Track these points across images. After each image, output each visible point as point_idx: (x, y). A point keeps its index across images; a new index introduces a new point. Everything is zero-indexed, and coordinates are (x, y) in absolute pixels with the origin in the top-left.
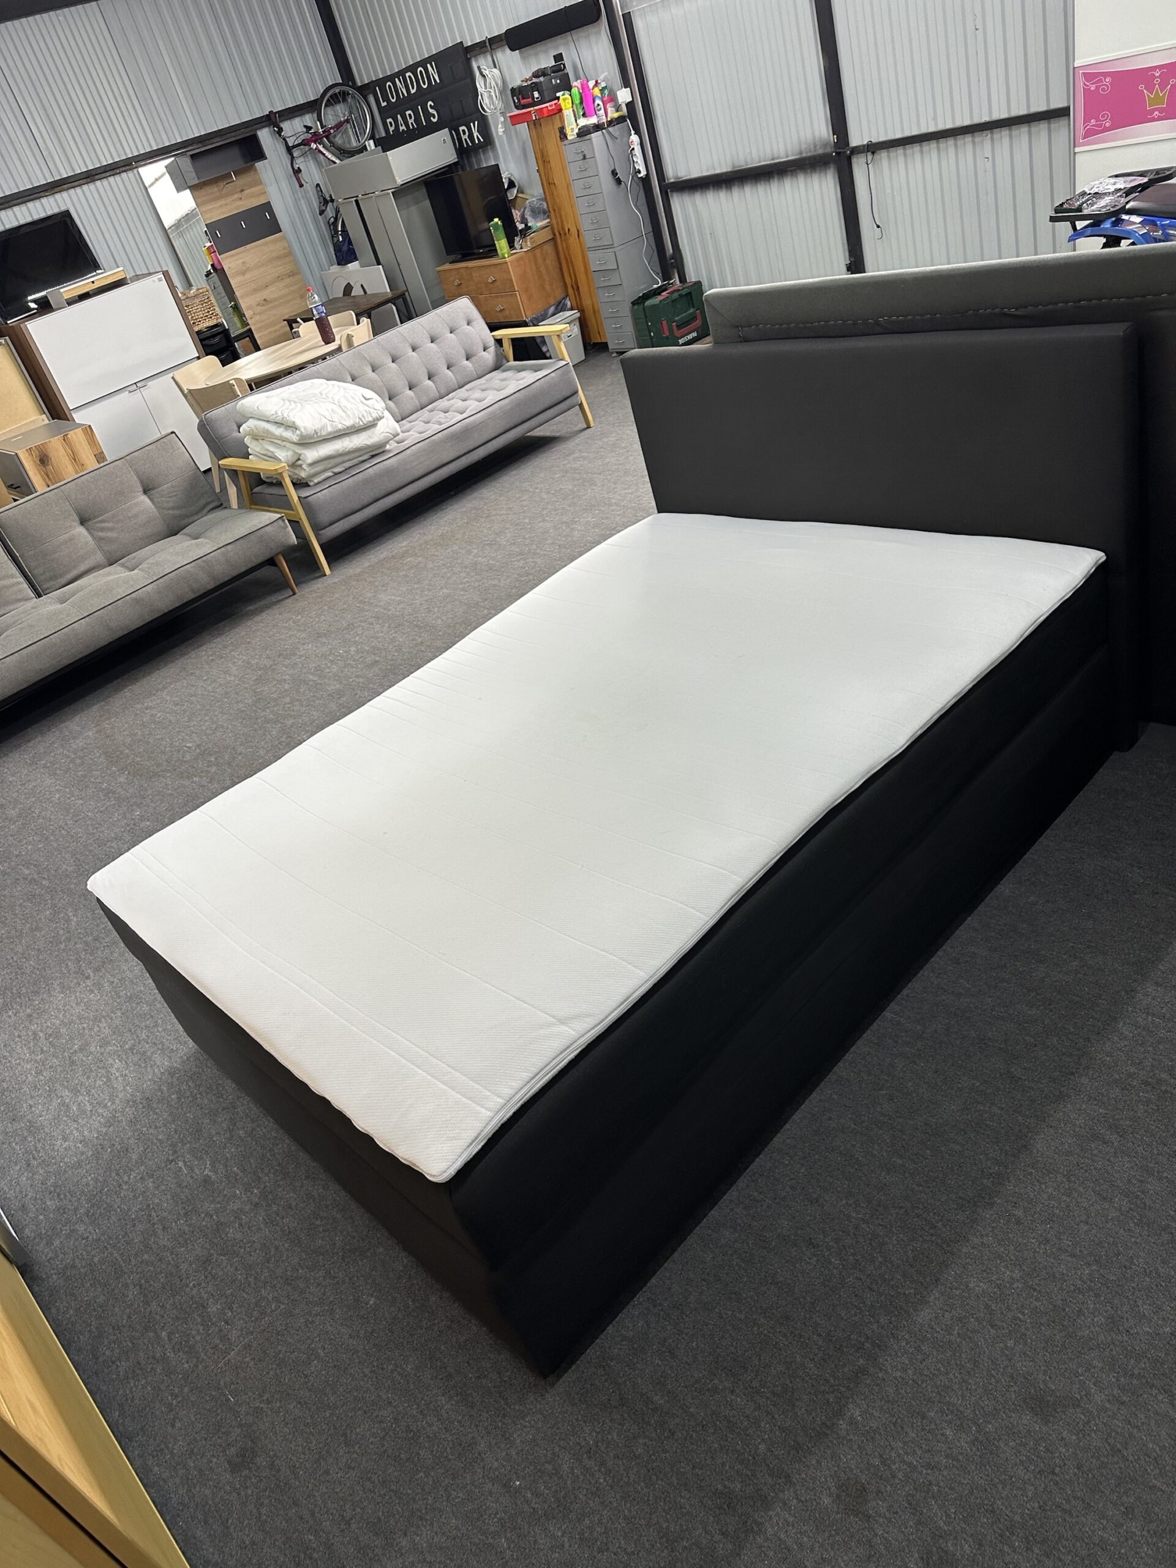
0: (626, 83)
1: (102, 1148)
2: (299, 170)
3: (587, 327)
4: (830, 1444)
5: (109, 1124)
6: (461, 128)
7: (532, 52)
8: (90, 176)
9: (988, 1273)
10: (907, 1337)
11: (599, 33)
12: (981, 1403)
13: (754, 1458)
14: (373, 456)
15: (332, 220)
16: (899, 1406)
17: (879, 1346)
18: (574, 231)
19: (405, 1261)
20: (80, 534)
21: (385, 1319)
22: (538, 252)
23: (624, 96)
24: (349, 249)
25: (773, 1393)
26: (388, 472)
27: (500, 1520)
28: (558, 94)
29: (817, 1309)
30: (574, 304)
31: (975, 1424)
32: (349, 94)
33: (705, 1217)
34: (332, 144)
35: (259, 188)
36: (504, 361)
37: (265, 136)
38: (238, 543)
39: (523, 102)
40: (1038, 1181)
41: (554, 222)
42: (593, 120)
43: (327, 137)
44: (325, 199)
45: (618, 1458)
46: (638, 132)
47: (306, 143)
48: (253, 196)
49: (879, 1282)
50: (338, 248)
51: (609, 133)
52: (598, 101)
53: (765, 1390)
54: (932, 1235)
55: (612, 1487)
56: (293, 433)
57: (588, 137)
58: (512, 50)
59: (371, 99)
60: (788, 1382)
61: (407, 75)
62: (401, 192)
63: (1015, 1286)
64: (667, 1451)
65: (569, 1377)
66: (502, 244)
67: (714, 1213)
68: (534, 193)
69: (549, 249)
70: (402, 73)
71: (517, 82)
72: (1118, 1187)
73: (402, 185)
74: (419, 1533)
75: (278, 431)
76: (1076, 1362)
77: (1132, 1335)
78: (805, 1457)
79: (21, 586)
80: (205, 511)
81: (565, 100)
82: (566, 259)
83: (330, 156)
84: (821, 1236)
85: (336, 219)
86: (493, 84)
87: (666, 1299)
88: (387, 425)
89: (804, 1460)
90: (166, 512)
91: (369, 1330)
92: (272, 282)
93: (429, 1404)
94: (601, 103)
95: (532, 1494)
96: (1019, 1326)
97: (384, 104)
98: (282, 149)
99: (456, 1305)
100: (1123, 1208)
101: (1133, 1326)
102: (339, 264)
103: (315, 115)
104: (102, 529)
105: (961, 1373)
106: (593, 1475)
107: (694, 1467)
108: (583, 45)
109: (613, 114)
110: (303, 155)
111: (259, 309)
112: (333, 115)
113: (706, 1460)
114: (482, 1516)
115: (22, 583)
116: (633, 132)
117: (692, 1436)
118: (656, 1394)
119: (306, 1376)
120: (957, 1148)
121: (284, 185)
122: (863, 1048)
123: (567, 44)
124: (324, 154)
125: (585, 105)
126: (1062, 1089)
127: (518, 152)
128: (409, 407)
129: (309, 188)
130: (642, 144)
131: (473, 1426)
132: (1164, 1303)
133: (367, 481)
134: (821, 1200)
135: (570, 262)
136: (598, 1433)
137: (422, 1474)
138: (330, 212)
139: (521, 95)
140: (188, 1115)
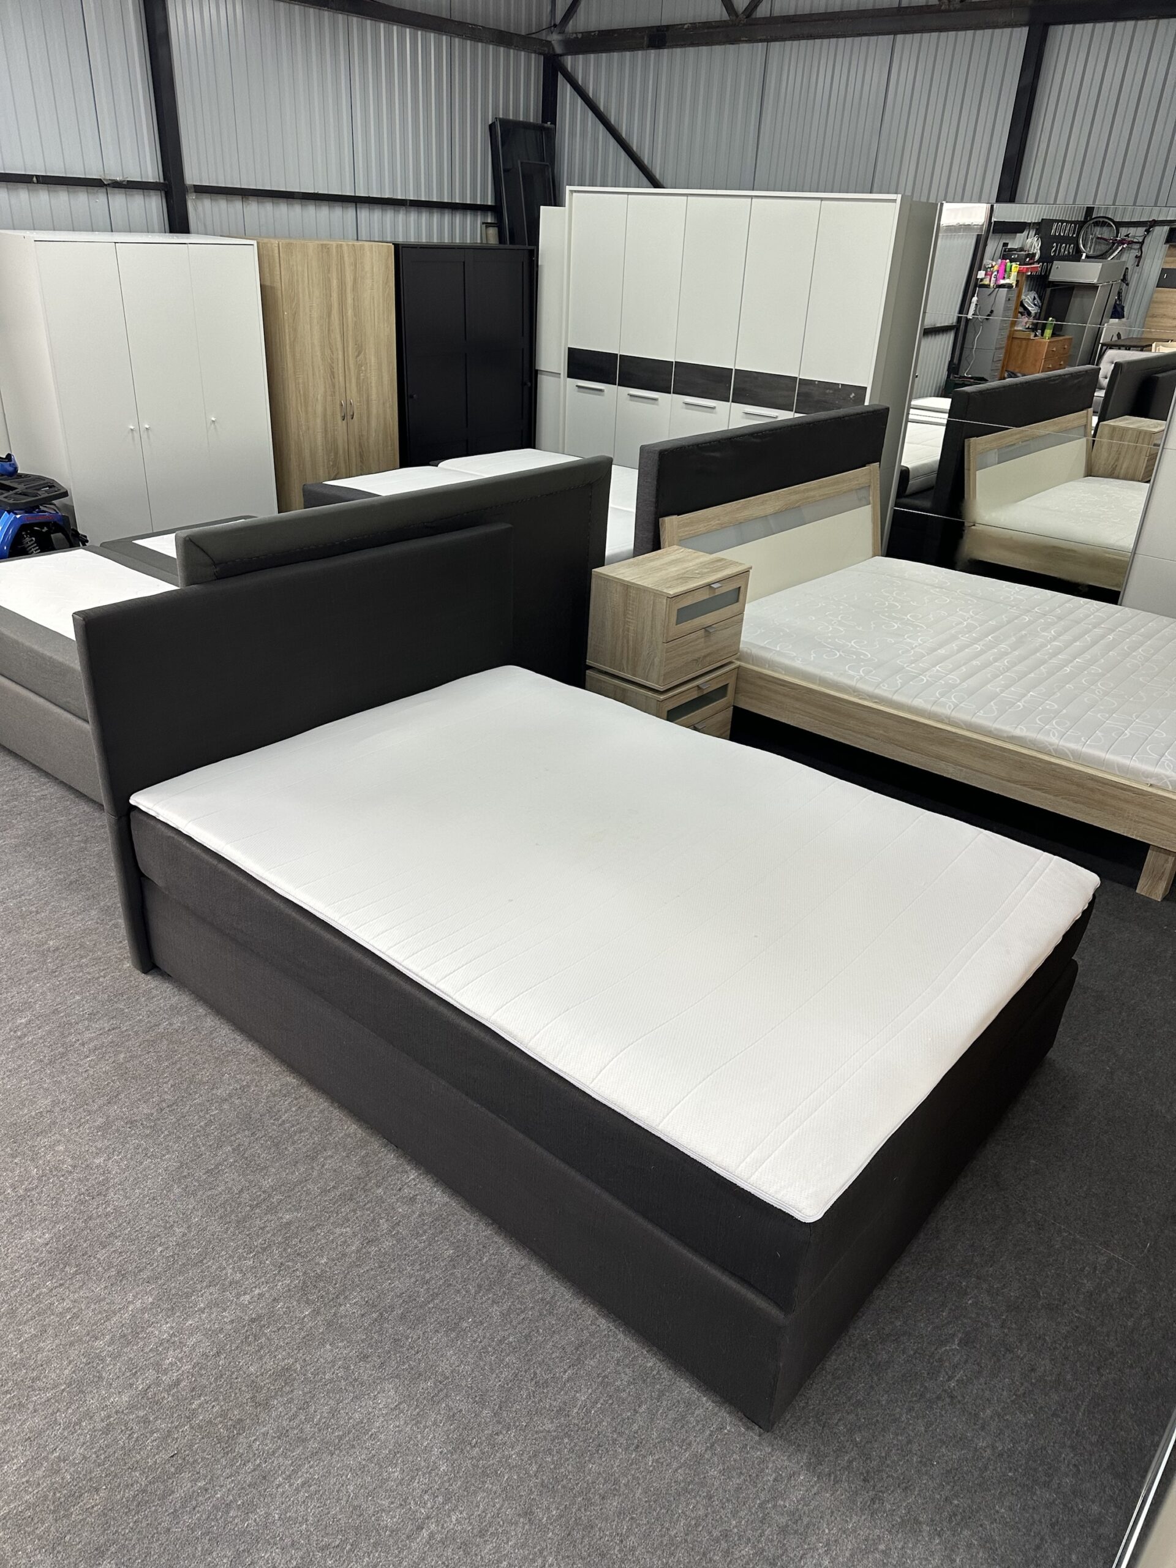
5: (914, 1526)
140: (884, 1402)
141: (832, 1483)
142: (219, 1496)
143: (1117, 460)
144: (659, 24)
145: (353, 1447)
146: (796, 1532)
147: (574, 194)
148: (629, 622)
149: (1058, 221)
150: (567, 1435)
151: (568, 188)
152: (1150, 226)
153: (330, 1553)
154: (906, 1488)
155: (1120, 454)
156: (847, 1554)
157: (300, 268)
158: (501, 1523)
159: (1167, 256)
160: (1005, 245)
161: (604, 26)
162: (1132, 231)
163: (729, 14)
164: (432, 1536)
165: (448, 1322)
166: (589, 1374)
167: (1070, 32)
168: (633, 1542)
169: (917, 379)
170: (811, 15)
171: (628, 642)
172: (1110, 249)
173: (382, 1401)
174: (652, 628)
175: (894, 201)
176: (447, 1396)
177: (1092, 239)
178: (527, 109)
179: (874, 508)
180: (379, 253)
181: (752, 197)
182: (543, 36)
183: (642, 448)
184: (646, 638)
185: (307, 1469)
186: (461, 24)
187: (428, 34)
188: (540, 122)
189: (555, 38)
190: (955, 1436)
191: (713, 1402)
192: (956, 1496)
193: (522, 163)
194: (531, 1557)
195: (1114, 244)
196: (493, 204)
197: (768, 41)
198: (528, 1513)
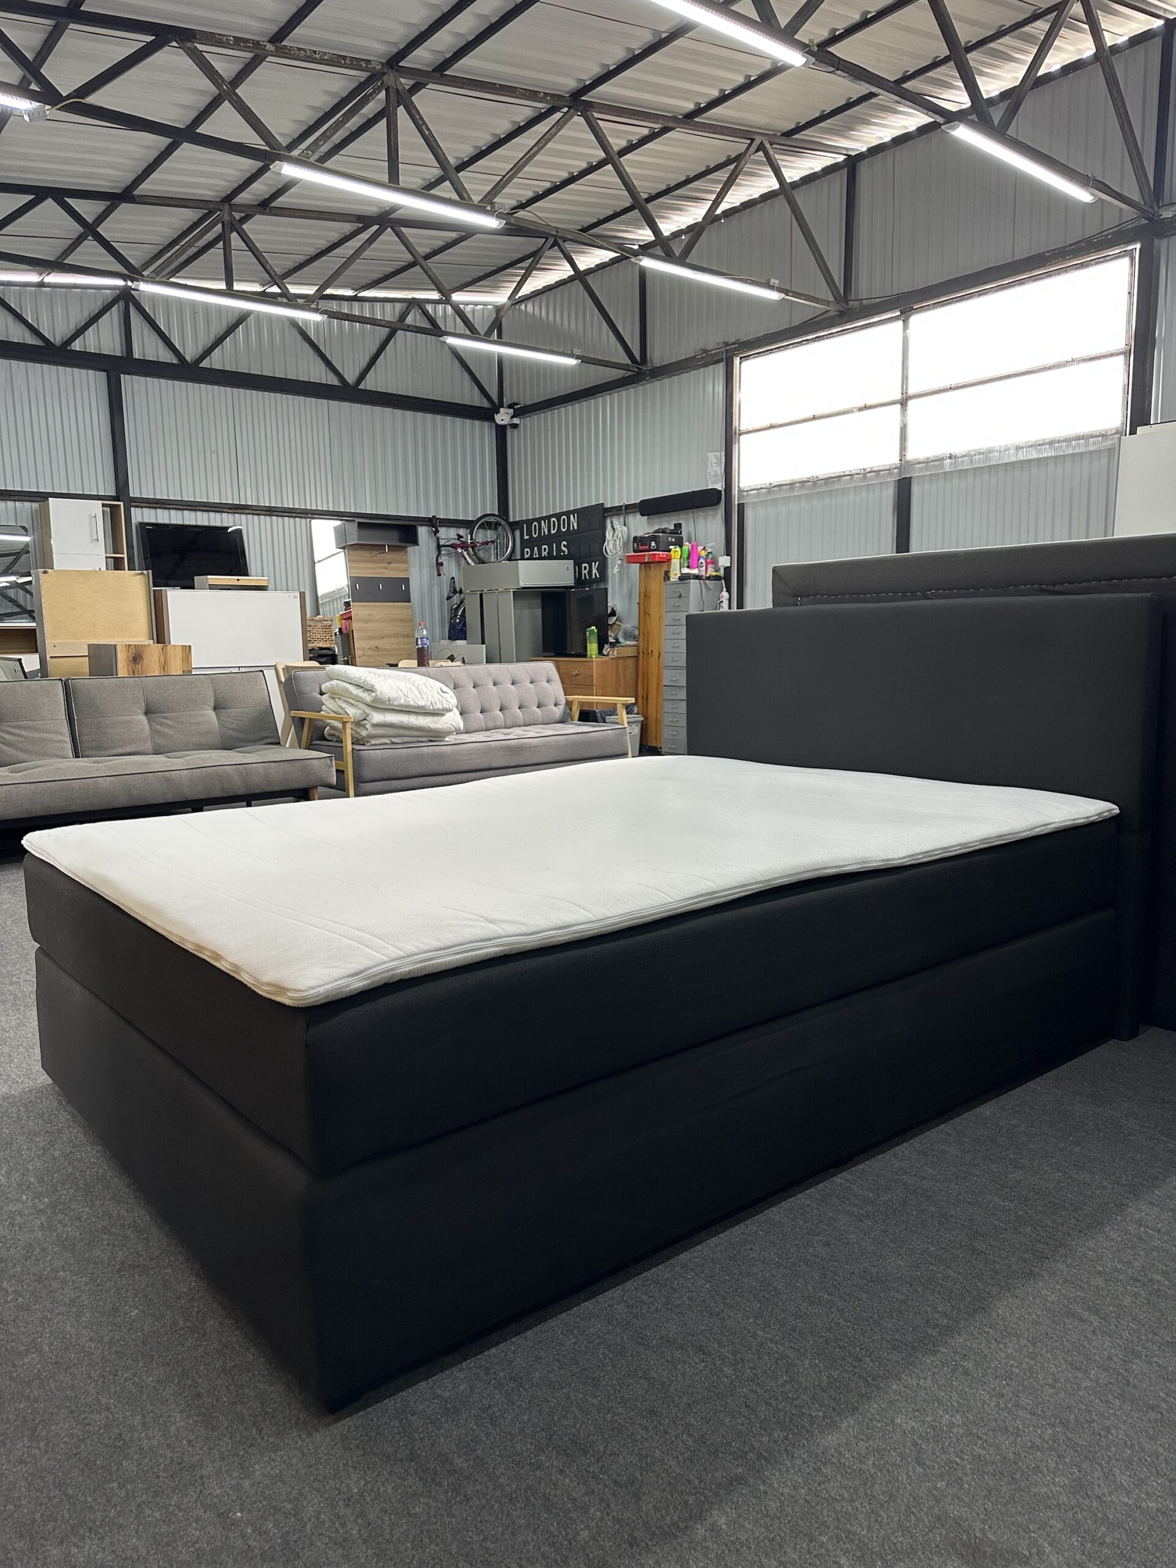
0: (728, 553)
2: (442, 564)
3: (647, 732)
4: (678, 1547)
6: (584, 565)
7: (658, 520)
8: (270, 511)
9: (921, 1414)
10: (805, 1456)
11: (715, 516)
12: (893, 1538)
13: (570, 1544)
14: (431, 741)
15: (455, 606)
16: (781, 1523)
17: (766, 1459)
18: (656, 654)
19: (193, 1284)
20: (140, 721)
21: (143, 1330)
22: (621, 662)
23: (724, 561)
24: (462, 630)
25: (615, 1482)
26: (440, 756)
27: (198, 1550)
28: (671, 547)
29: (694, 1410)
30: (641, 712)
31: (882, 1558)
32: (500, 525)
33: (576, 1306)
34: (475, 554)
35: (404, 565)
36: (570, 719)
37: (423, 532)
38: (283, 763)
39: (641, 548)
40: (996, 1340)
41: (641, 644)
42: (695, 571)
43: (473, 548)
44: (455, 589)
45: (386, 1512)
46: (729, 591)
47: (453, 546)
48: (397, 569)
49: (780, 1399)
50: (452, 627)
51: (706, 585)
52: (702, 560)
53: (605, 1477)
54: (855, 1367)
55: (365, 1541)
56: (369, 695)
57: (687, 581)
58: (643, 515)
59: (518, 533)
60: (638, 1474)
61: (552, 519)
62: (522, 594)
63: (955, 1430)
64: (453, 1516)
65: (351, 1424)
66: (593, 648)
67: (588, 1305)
68: (630, 623)
69: (631, 663)
70: (548, 518)
71: (640, 534)
72: (1095, 1360)
73: (523, 588)
74: (81, 1544)
75: (355, 691)
76: (1026, 1517)
77: (1105, 1502)
78: (640, 1554)
79: (65, 745)
80: (263, 742)
81: (675, 551)
82: (643, 674)
83: (470, 561)
84: (716, 1346)
85: (459, 606)
86: (620, 535)
87: (504, 1370)
88: (453, 719)
89: (638, 1557)
90: (226, 731)
91: (117, 1337)
92: (388, 636)
93: (158, 1418)
94: (704, 562)
95: (254, 1531)
96: (955, 1469)
97: (526, 537)
98: (434, 546)
99: (237, 1332)
100: (1101, 1381)
101: (1107, 1494)
102: (449, 639)
103: (469, 531)
104: (162, 724)
105: (870, 1503)
106: (343, 1525)
107: (484, 1539)
108: (701, 521)
109: (711, 572)
110: (449, 555)
111: (370, 652)
112: (481, 536)
113: (503, 1534)
114: (175, 1541)
115: (67, 743)
116: (725, 589)
117: (493, 1507)
118: (459, 1457)
119: (14, 1366)
120: (899, 1296)
121: (426, 571)
122: (805, 1201)
123: (687, 520)
124: (465, 559)
125: (691, 559)
126: (1033, 1269)
127: (625, 590)
128: (474, 725)
129: (445, 579)
130: (730, 600)
131: (205, 1448)
132: (1149, 1477)
133: (419, 757)
134: (722, 1315)
135: (646, 676)
136: (367, 1483)
137: (115, 1485)
138: (456, 599)
139: (640, 542)
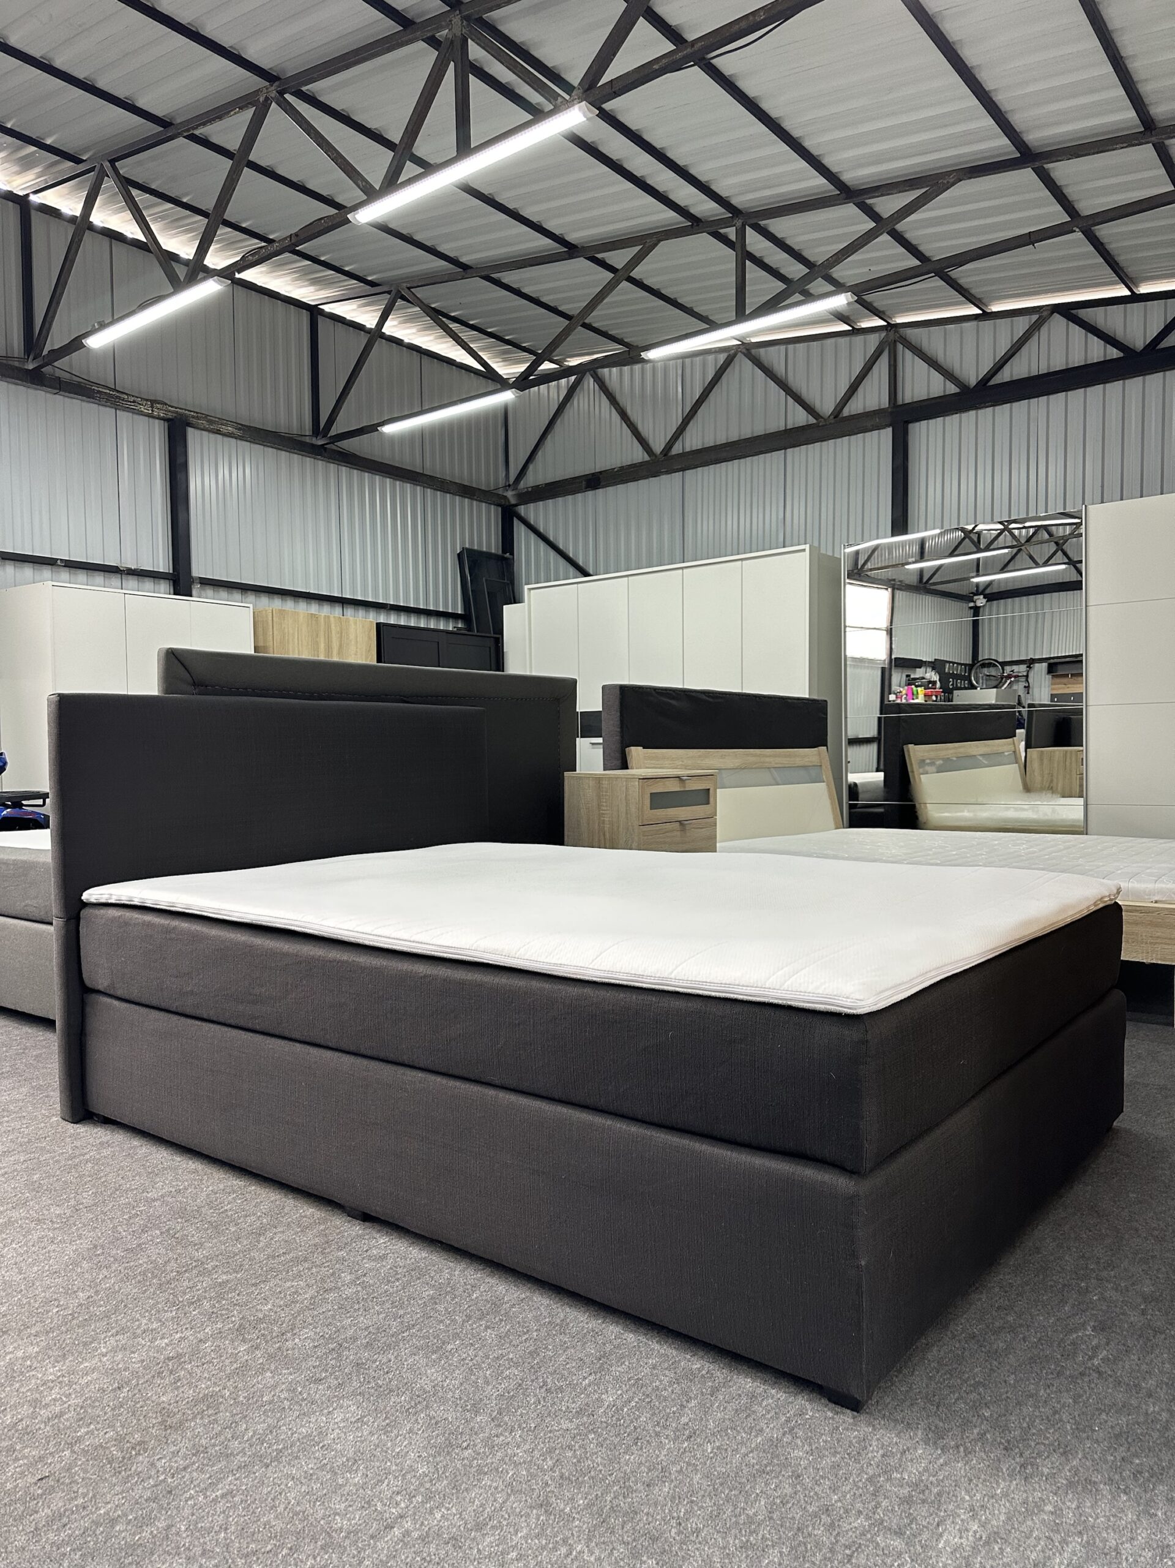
1: (1141, 1473)
5: (1087, 1486)
140: (1012, 1382)
141: (962, 1454)
142: (102, 1512)
143: (1052, 781)
144: (594, 472)
145: (297, 1457)
146: (924, 1501)
147: (532, 591)
148: (604, 814)
149: (950, 662)
150: (593, 1431)
151: (526, 587)
152: (1030, 663)
153: (258, 1559)
154: (1065, 1452)
155: (1052, 776)
156: (1003, 1517)
157: (291, 631)
158: (507, 1516)
159: (1052, 684)
160: (908, 676)
161: (550, 479)
162: (1015, 668)
163: (650, 456)
164: (407, 1533)
165: (428, 1346)
166: (616, 1379)
167: (926, 427)
168: (696, 1524)
169: (849, 764)
170: (716, 446)
171: (604, 835)
172: (1000, 682)
173: (338, 1416)
174: (627, 813)
175: (804, 550)
176: (427, 1407)
177: (982, 677)
178: (489, 541)
179: (828, 785)
180: (363, 627)
181: (682, 568)
182: (500, 492)
183: (604, 687)
184: (621, 826)
185: (230, 1481)
186: (432, 478)
187: (405, 484)
188: (500, 552)
189: (510, 494)
190: (1115, 1405)
191: (785, 1392)
192: (1136, 1455)
193: (486, 580)
194: (551, 1546)
195: (1002, 678)
196: (463, 613)
197: (683, 470)
198: (544, 1505)
